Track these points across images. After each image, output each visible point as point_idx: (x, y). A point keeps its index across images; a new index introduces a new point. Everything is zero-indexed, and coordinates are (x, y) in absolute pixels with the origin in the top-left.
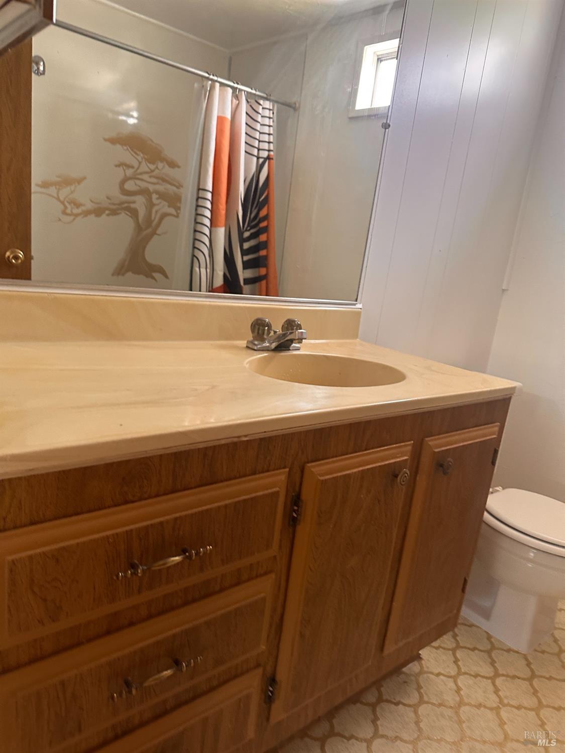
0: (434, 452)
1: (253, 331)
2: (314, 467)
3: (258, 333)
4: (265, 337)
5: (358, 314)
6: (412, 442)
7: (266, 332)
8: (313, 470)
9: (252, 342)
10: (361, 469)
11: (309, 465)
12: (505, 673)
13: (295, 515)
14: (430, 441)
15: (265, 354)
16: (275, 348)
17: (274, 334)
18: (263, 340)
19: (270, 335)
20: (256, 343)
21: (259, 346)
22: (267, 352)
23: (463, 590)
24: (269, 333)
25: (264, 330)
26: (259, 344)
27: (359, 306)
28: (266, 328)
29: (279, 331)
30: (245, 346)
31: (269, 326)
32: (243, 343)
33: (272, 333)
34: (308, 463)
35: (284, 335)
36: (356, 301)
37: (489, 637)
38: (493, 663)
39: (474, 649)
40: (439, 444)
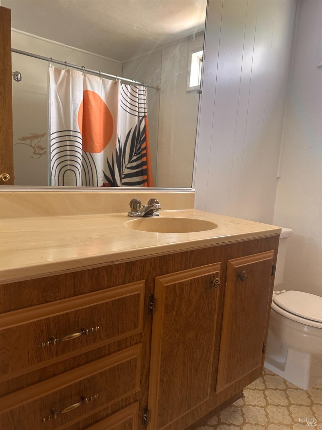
0: (235, 268)
1: (131, 207)
2: (161, 278)
3: (133, 207)
4: (138, 209)
5: (193, 195)
6: (221, 262)
7: (138, 206)
8: (160, 280)
9: (131, 213)
10: (190, 279)
11: (157, 277)
12: (295, 403)
13: (151, 308)
14: (231, 261)
15: (138, 219)
16: (144, 215)
17: (143, 207)
18: (137, 211)
19: (141, 208)
20: (133, 213)
21: (134, 215)
22: (139, 217)
23: (263, 352)
24: (140, 207)
25: (137, 205)
26: (135, 214)
27: (193, 190)
28: (138, 204)
29: (146, 205)
30: (127, 215)
31: (140, 203)
32: (126, 214)
33: (142, 207)
34: (157, 276)
35: (149, 207)
36: (192, 188)
37: (285, 381)
38: (287, 397)
39: (276, 390)
40: (237, 263)
